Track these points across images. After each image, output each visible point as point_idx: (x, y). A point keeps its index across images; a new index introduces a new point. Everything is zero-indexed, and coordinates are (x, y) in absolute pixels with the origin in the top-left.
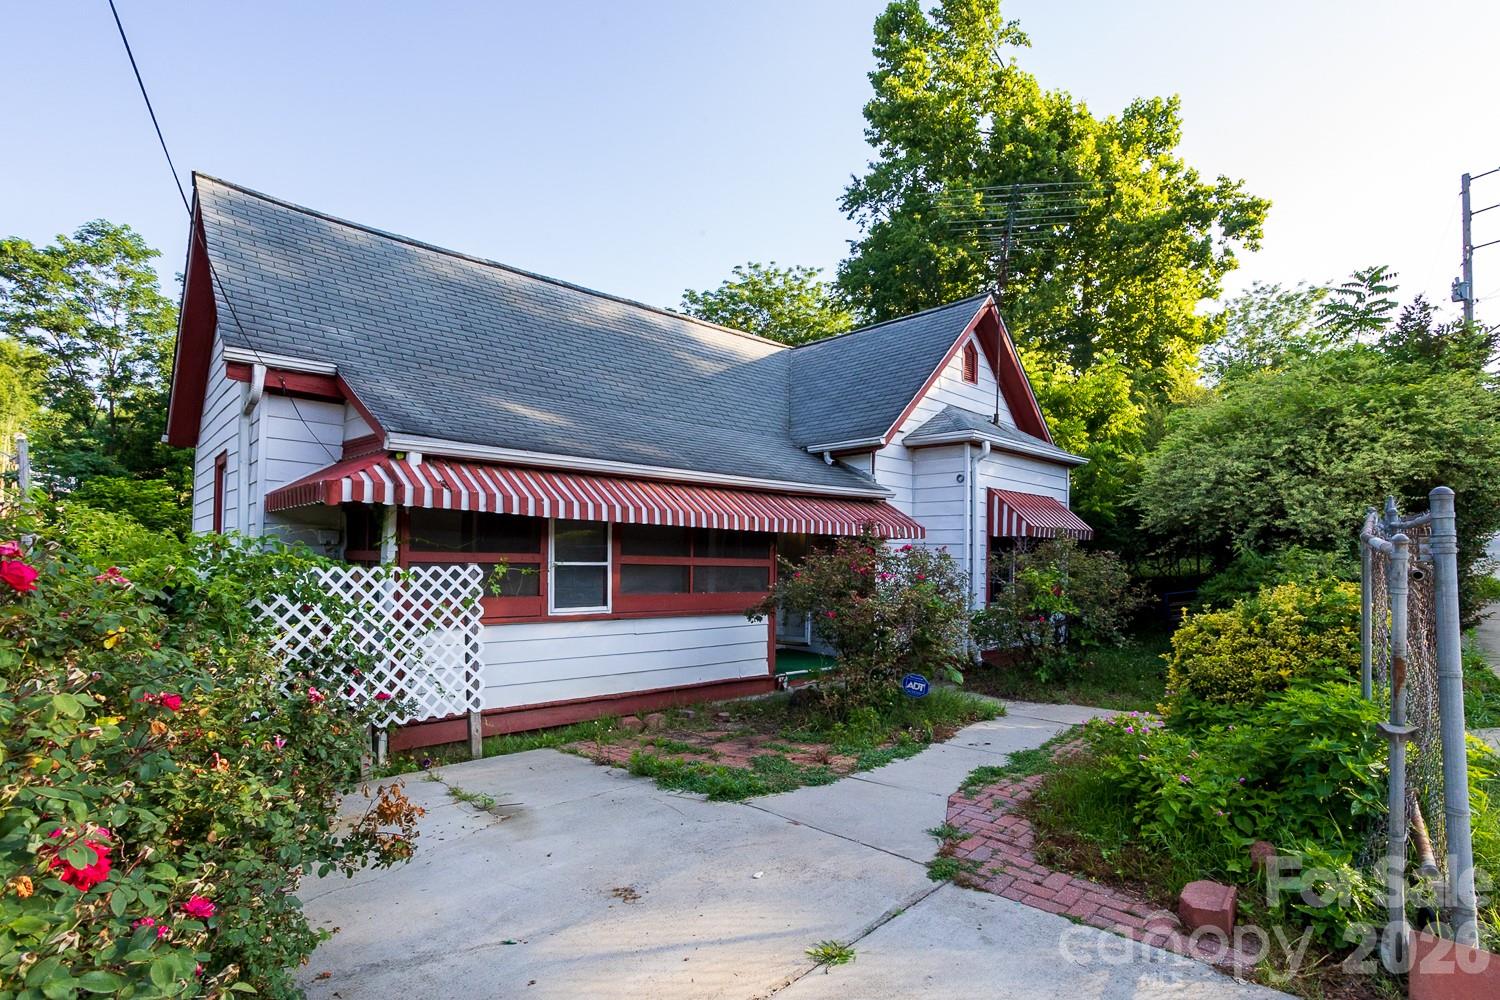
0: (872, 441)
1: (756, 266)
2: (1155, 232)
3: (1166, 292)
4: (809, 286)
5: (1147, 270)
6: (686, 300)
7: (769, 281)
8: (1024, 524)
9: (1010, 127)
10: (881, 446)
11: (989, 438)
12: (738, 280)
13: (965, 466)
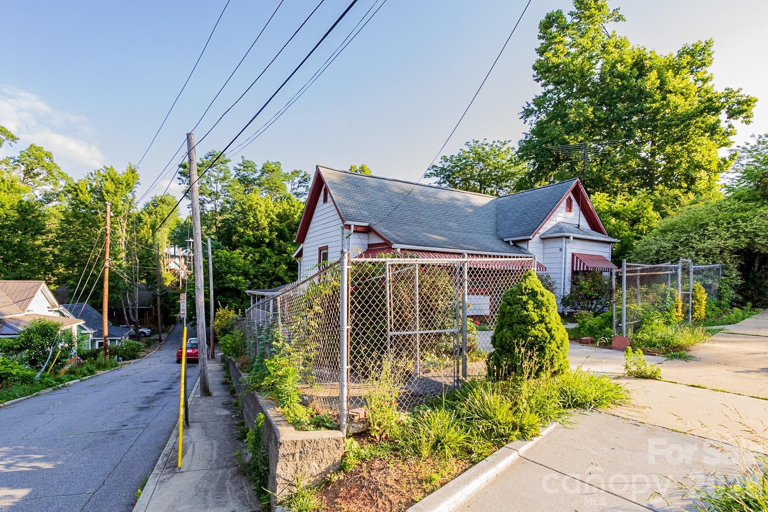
0: (528, 237)
1: (477, 142)
2: (686, 120)
3: (695, 148)
4: (503, 150)
5: (682, 139)
6: (442, 160)
7: (483, 149)
8: (585, 266)
9: (609, 70)
10: (531, 239)
11: (572, 235)
12: (467, 149)
13: (563, 245)
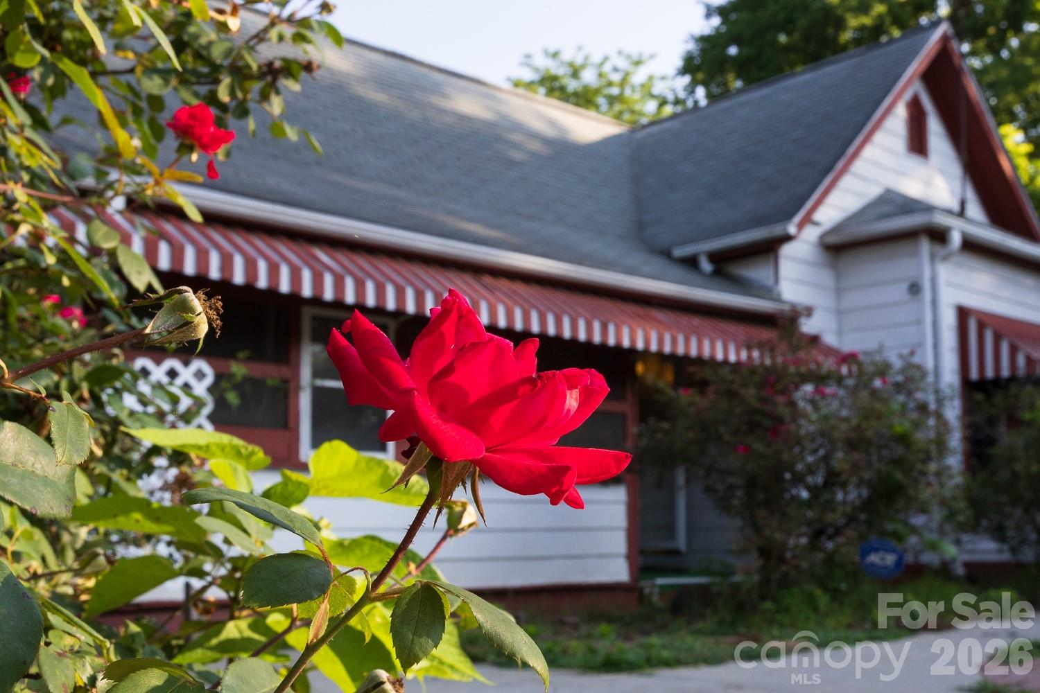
0: (775, 230)
7: (575, 74)
10: (788, 238)
11: (958, 227)
13: (920, 270)
